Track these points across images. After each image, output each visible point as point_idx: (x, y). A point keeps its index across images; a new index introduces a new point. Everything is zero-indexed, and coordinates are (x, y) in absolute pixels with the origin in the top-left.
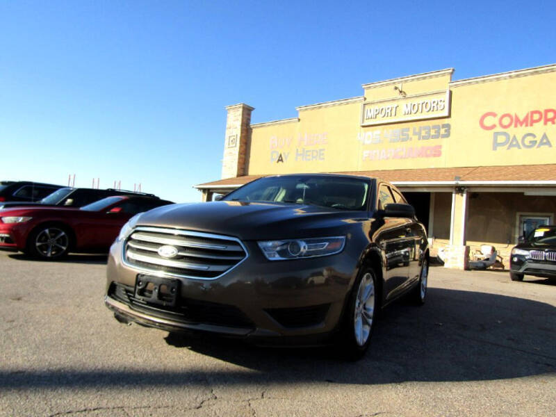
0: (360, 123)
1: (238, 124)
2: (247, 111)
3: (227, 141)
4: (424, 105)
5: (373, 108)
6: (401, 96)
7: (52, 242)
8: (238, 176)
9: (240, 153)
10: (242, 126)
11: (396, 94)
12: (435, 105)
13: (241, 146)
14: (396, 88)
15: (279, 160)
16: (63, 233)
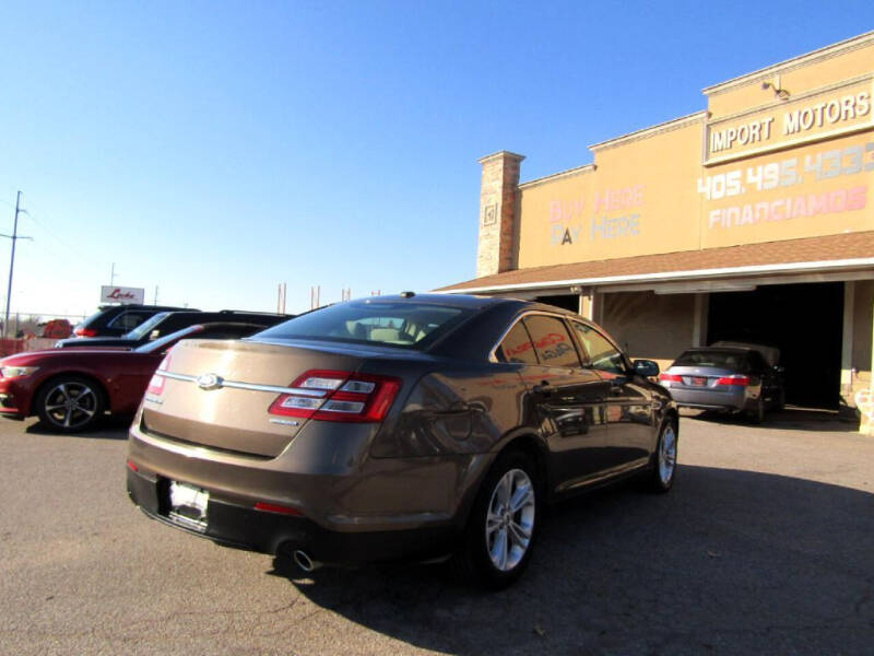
0: (700, 161)
1: (498, 185)
2: (513, 164)
3: (482, 214)
4: (827, 111)
5: (726, 129)
6: (778, 100)
7: (72, 404)
8: (501, 271)
9: (503, 234)
10: (504, 187)
11: (770, 98)
12: (850, 108)
13: (503, 222)
14: (766, 86)
15: (565, 241)
16: (88, 390)
